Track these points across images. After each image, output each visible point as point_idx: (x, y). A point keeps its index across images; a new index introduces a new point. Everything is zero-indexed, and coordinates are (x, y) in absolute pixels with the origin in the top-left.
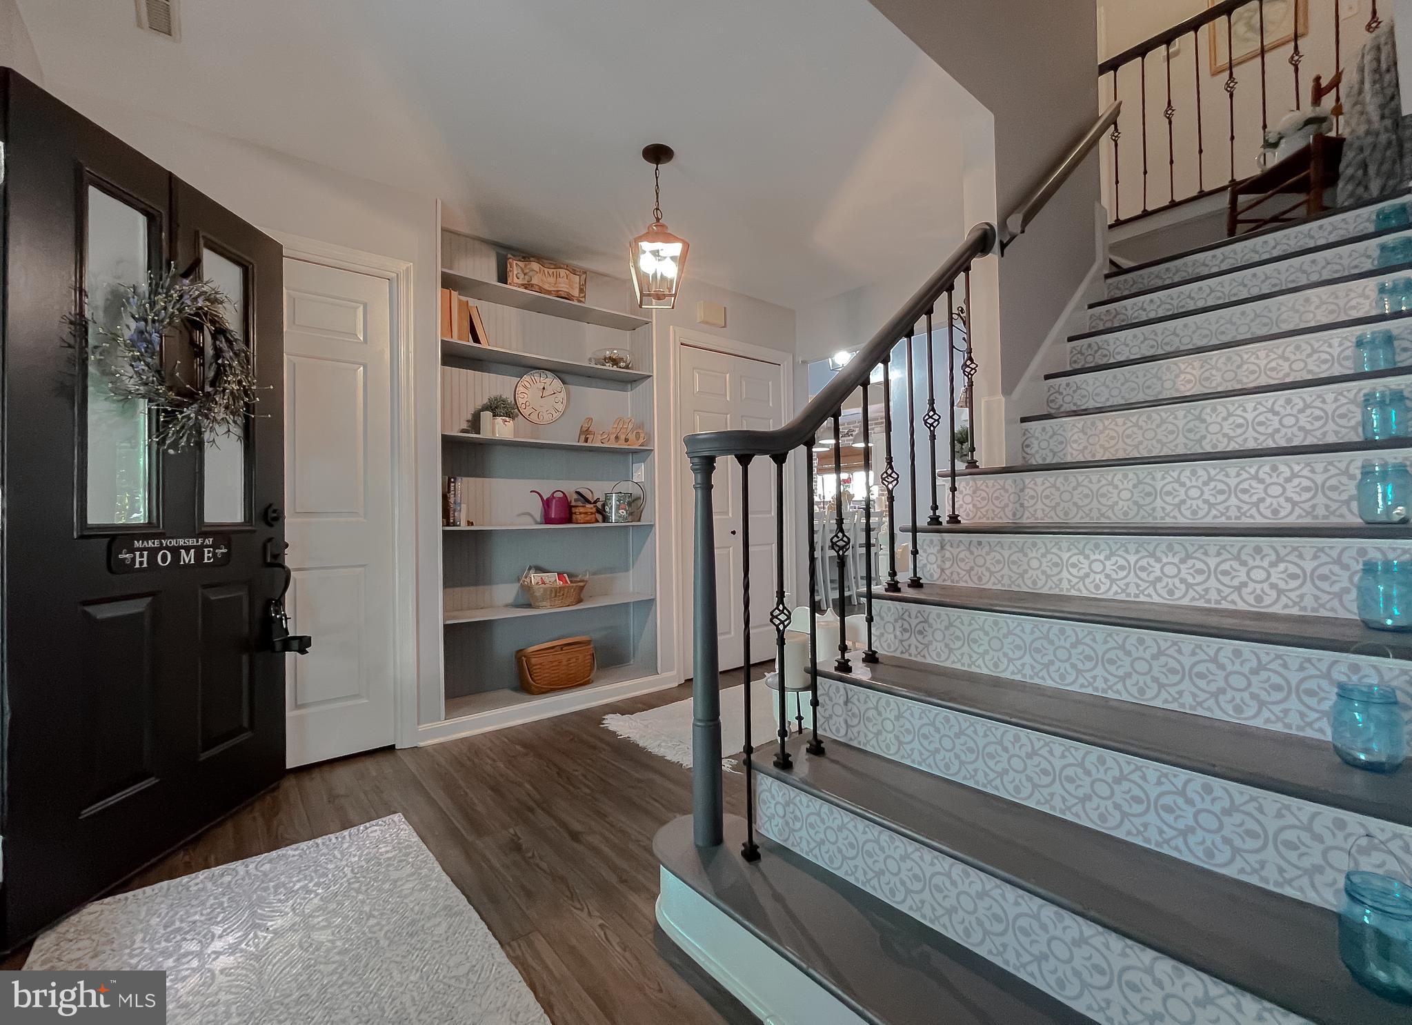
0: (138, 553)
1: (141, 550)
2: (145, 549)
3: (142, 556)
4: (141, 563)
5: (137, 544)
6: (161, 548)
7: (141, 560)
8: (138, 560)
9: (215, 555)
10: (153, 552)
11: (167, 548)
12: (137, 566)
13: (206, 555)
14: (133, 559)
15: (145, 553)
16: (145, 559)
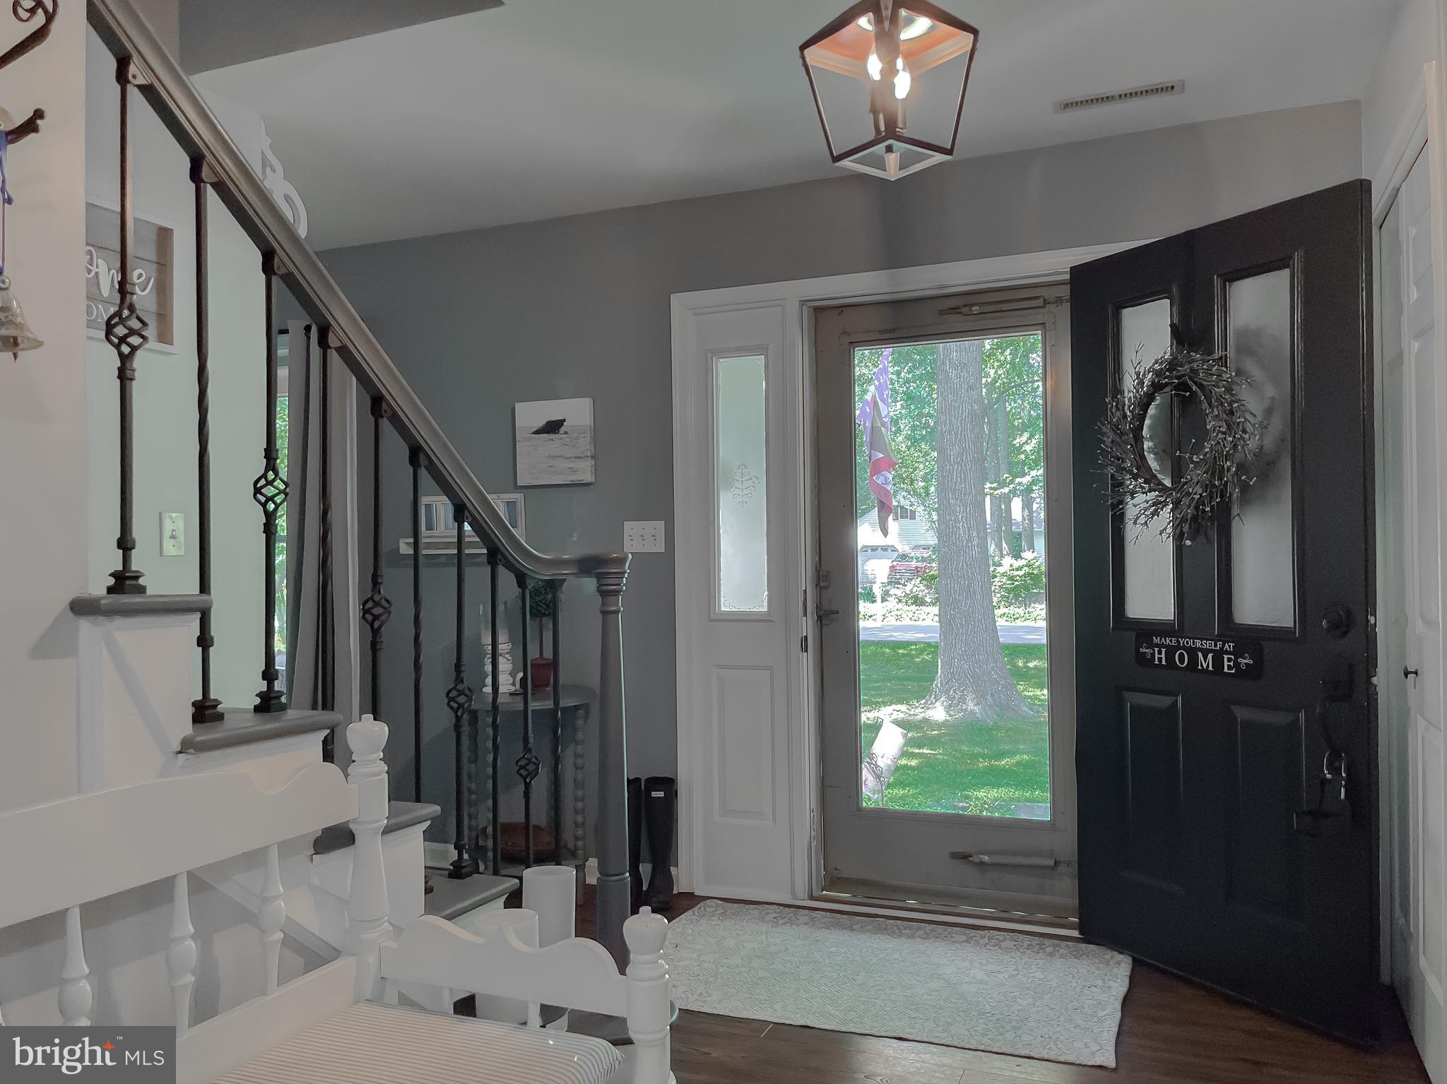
0: (1156, 649)
1: (1160, 646)
2: (1164, 646)
3: (1160, 653)
4: (1160, 659)
5: (1156, 640)
6: (1178, 647)
7: (1160, 657)
8: (1157, 656)
9: (1237, 665)
10: (1171, 651)
11: (1184, 648)
12: (1157, 662)
13: (1226, 663)
14: (1153, 654)
15: (1163, 650)
16: (1163, 655)
